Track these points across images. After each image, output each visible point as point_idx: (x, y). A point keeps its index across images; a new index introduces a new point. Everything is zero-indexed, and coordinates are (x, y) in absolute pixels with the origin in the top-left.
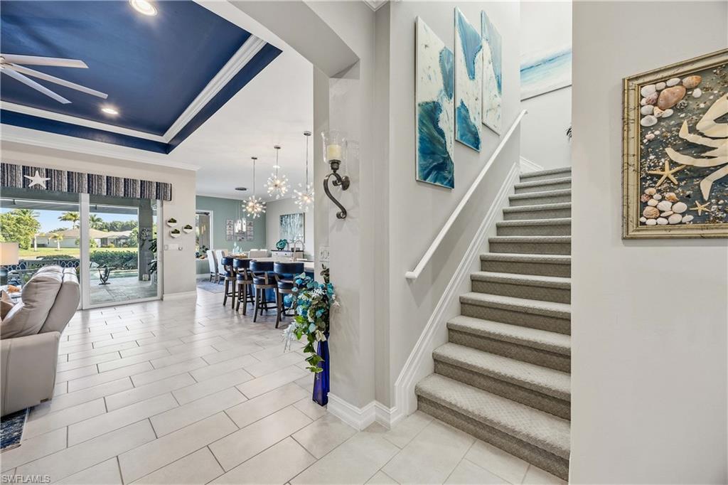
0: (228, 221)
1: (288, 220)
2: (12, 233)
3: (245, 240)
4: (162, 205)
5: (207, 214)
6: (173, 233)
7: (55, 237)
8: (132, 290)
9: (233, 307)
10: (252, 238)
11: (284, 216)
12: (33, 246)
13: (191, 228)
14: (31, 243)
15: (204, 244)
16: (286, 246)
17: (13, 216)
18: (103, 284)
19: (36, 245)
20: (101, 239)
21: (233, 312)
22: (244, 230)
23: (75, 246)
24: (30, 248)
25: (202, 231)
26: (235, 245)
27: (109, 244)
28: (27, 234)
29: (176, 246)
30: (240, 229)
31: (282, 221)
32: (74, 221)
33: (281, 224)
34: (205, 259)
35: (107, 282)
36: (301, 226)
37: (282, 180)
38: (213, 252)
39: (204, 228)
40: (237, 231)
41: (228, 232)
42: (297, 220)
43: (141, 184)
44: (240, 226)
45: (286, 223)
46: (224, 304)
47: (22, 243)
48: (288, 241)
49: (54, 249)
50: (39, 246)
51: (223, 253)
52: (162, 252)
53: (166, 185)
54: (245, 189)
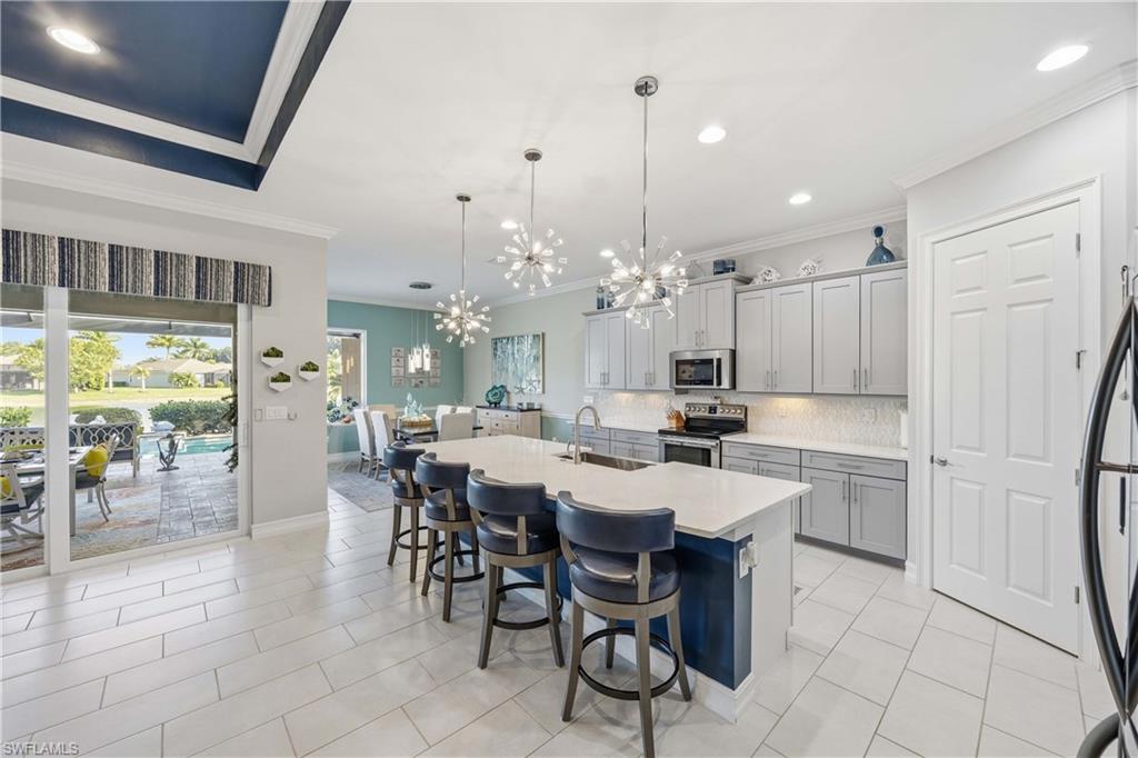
0: (394, 349)
1: (509, 346)
2: (77, 366)
3: (426, 384)
4: (250, 317)
5: (357, 336)
6: (274, 380)
7: (139, 372)
8: (210, 487)
9: (413, 579)
10: (438, 381)
11: (500, 339)
12: (107, 385)
13: (316, 370)
14: (104, 381)
15: (350, 395)
16: (505, 399)
17: (78, 340)
18: (164, 469)
19: (111, 384)
20: (205, 375)
21: (413, 598)
22: (427, 368)
23: (169, 385)
24: (103, 389)
25: (348, 368)
26: (409, 397)
27: (216, 382)
28: (99, 368)
29: (283, 411)
30: (419, 366)
31: (496, 349)
32: (168, 347)
33: (495, 355)
34: (352, 422)
35: (174, 464)
36: (536, 359)
37: (547, 243)
38: (365, 413)
39: (350, 362)
40: (412, 370)
41: (394, 369)
42: (527, 346)
43: (198, 265)
44: (420, 360)
45: (503, 352)
46: (391, 563)
47: (92, 380)
48: (509, 389)
49: (137, 389)
50: (117, 384)
51: (385, 417)
52: (249, 426)
53: (257, 268)
54: (429, 287)
